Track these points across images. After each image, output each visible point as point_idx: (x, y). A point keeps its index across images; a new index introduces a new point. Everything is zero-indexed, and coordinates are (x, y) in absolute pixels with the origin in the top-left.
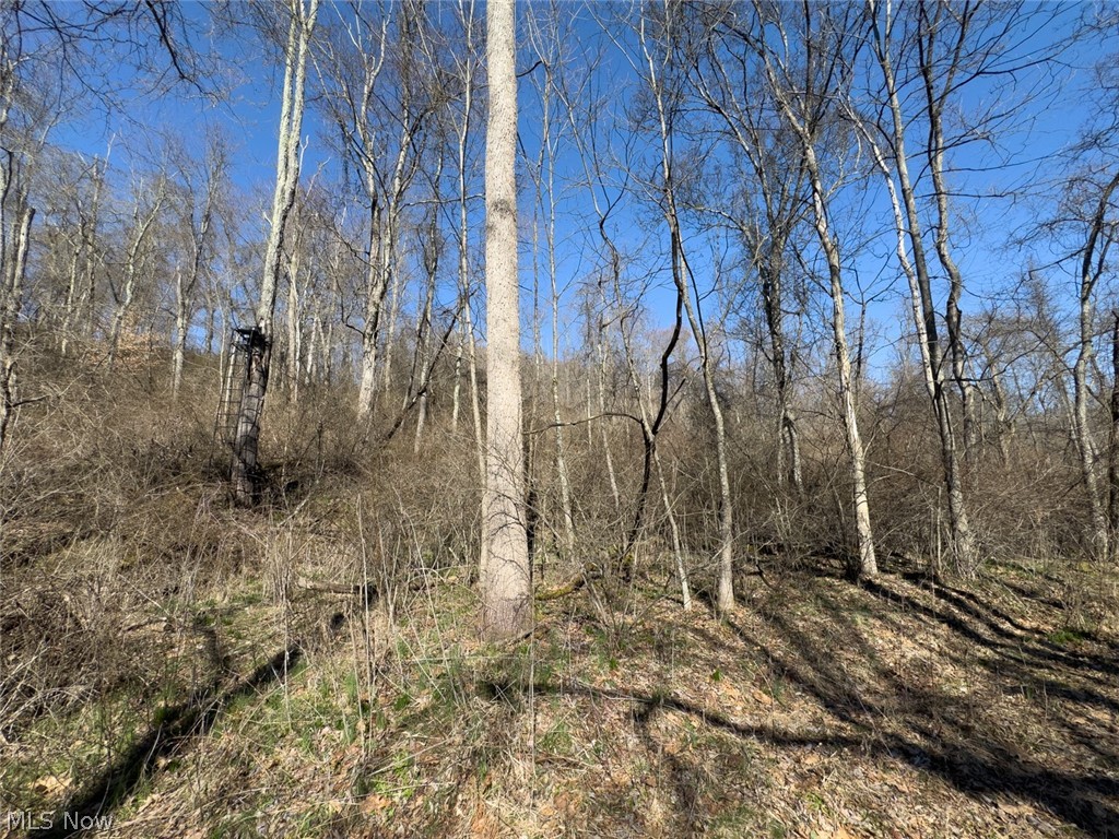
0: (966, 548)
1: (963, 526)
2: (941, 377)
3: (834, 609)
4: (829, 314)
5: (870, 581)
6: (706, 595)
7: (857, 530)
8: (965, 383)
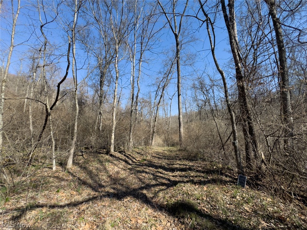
0: (131, 145)
1: (131, 140)
2: (133, 108)
3: (101, 162)
4: (114, 88)
5: (111, 154)
6: (62, 164)
7: (111, 142)
8: (137, 111)
